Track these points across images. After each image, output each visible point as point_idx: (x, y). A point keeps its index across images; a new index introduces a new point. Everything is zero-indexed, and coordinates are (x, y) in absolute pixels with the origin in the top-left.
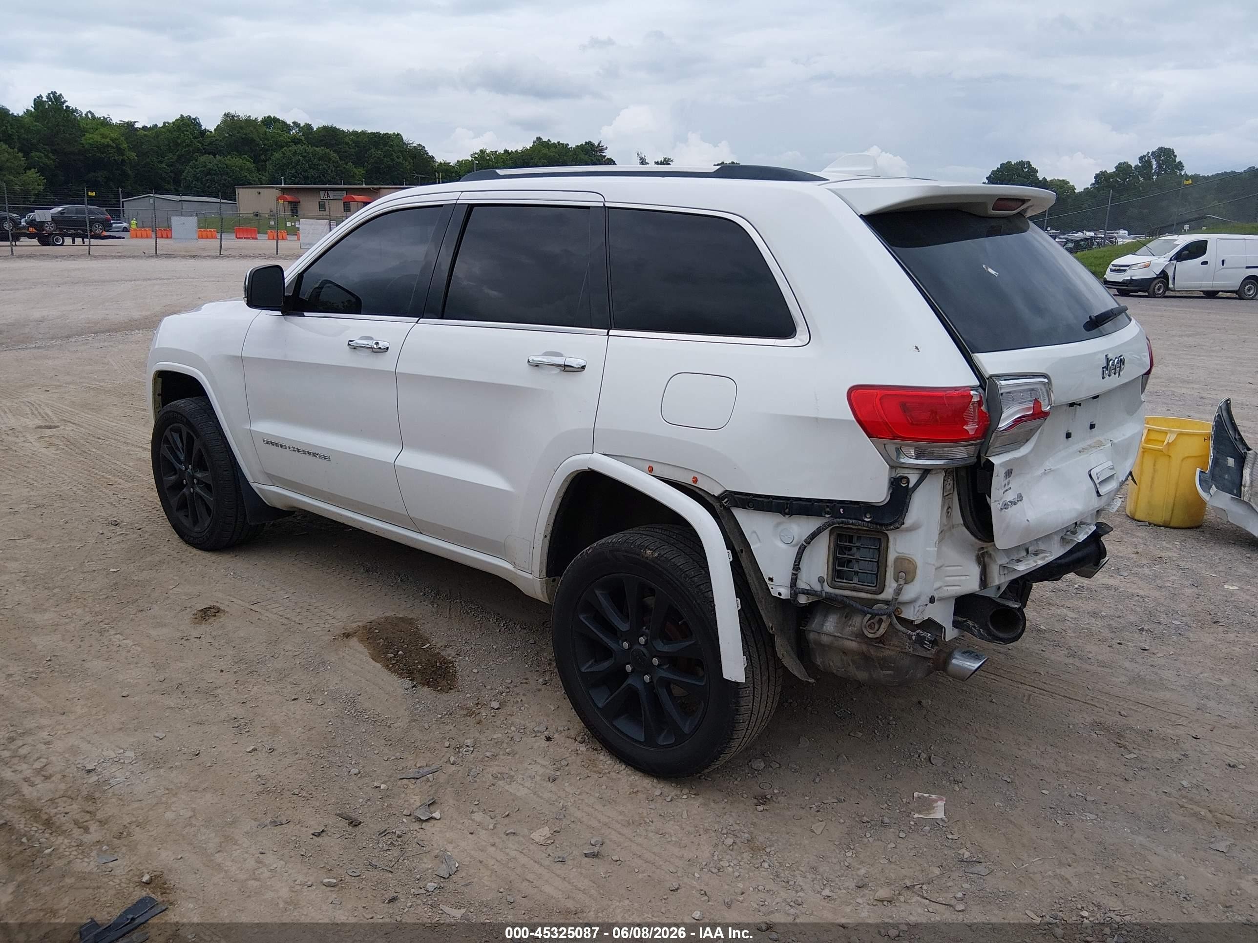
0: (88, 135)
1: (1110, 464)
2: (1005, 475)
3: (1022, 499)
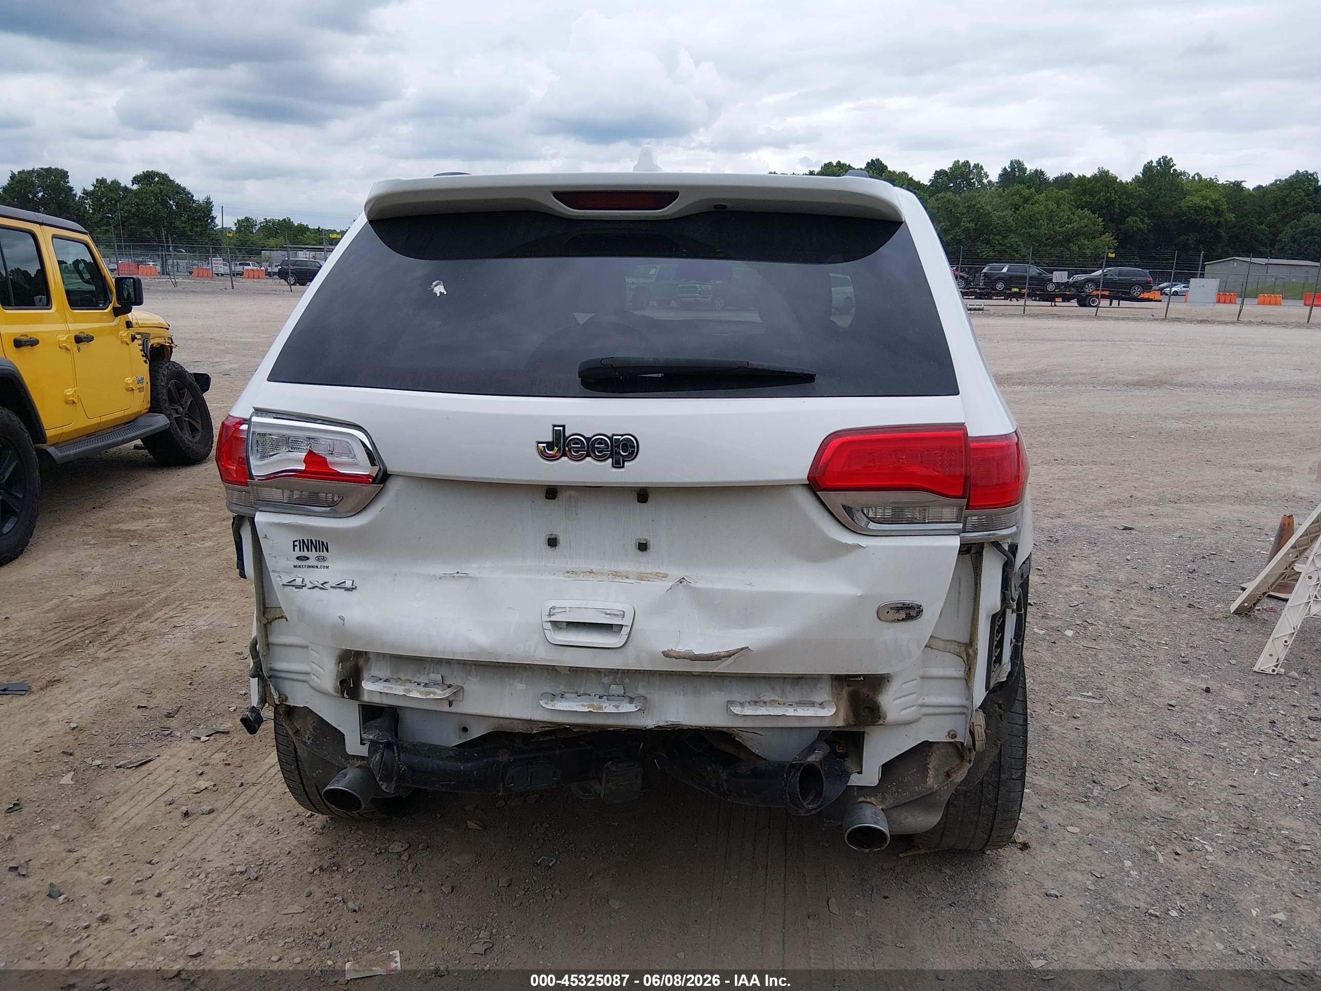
0: (1188, 198)
1: (618, 607)
2: (296, 543)
3: (352, 589)
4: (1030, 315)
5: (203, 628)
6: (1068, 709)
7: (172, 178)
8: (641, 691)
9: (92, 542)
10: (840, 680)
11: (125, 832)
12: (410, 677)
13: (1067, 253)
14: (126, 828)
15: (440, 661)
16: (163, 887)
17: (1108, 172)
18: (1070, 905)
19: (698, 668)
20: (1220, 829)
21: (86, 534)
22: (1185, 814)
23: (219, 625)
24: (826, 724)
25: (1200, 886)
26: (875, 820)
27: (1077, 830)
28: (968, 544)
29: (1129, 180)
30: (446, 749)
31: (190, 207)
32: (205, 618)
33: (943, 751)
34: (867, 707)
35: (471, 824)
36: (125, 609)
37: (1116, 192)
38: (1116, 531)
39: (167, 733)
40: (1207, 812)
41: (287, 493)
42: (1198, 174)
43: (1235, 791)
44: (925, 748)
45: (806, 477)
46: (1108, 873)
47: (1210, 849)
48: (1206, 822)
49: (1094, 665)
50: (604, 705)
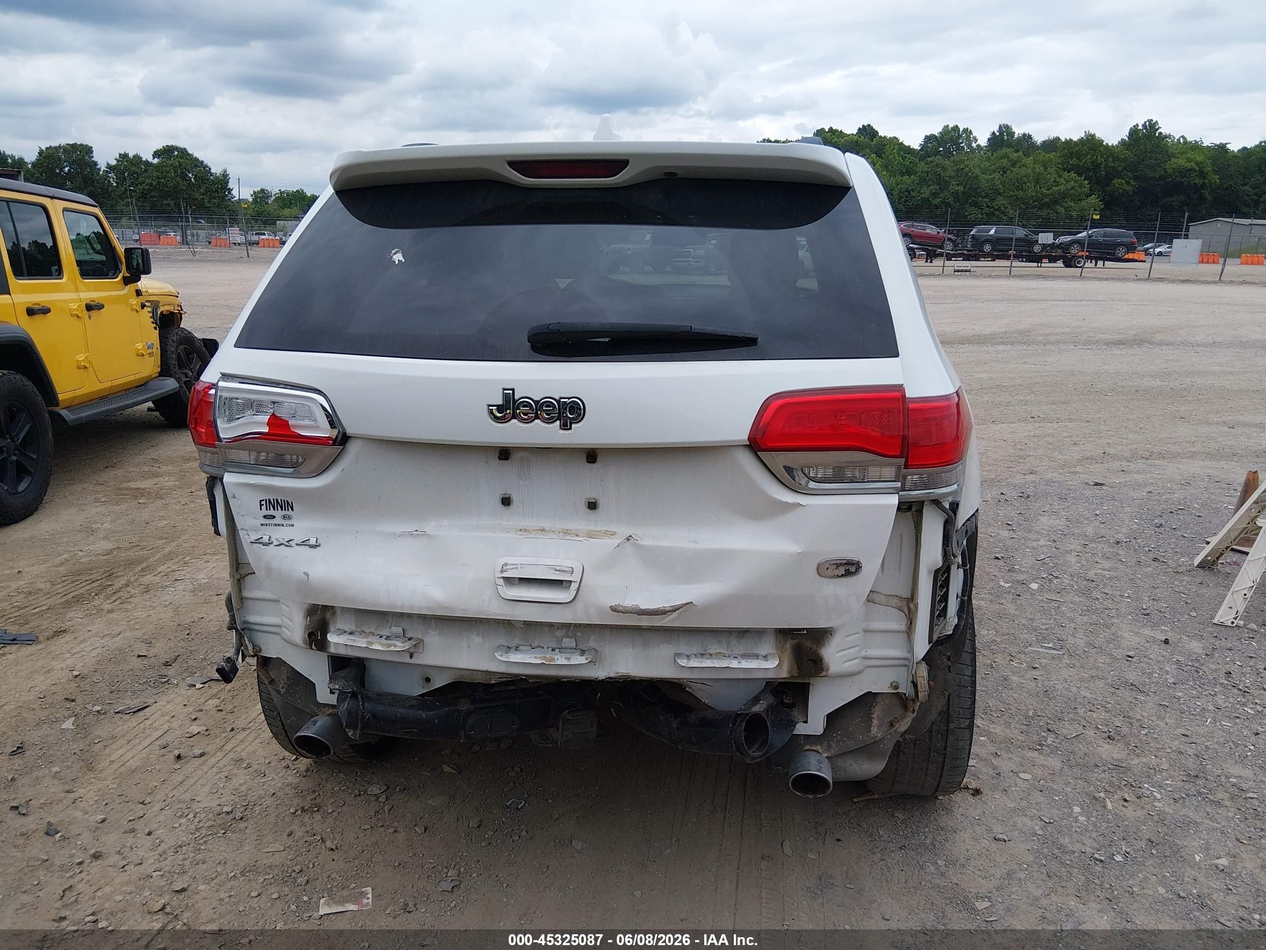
0: (1173, 160)
1: (567, 563)
2: (262, 503)
3: (314, 546)
4: (1015, 276)
5: (203, 581)
6: (1028, 660)
7: (190, 152)
8: (592, 644)
9: (103, 500)
10: (784, 634)
11: (121, 773)
12: (373, 630)
13: (1053, 216)
14: (121, 770)
15: (401, 615)
16: (154, 826)
17: (1094, 135)
18: (1017, 850)
19: (645, 622)
20: (1170, 777)
21: (99, 492)
22: (1136, 761)
23: (218, 578)
24: (770, 675)
25: (1146, 831)
26: (818, 767)
27: (1028, 777)
28: (907, 502)
29: (1115, 143)
30: (409, 698)
31: (208, 179)
32: (205, 571)
33: (887, 701)
34: (810, 660)
35: (446, 768)
36: (130, 563)
37: (1102, 156)
38: (1086, 487)
39: (164, 680)
40: (1158, 760)
41: (254, 455)
42: (1183, 137)
43: (1187, 739)
44: (867, 700)
45: (746, 438)
46: (1057, 819)
47: (1159, 796)
48: (1156, 770)
49: (1056, 617)
50: (556, 657)
